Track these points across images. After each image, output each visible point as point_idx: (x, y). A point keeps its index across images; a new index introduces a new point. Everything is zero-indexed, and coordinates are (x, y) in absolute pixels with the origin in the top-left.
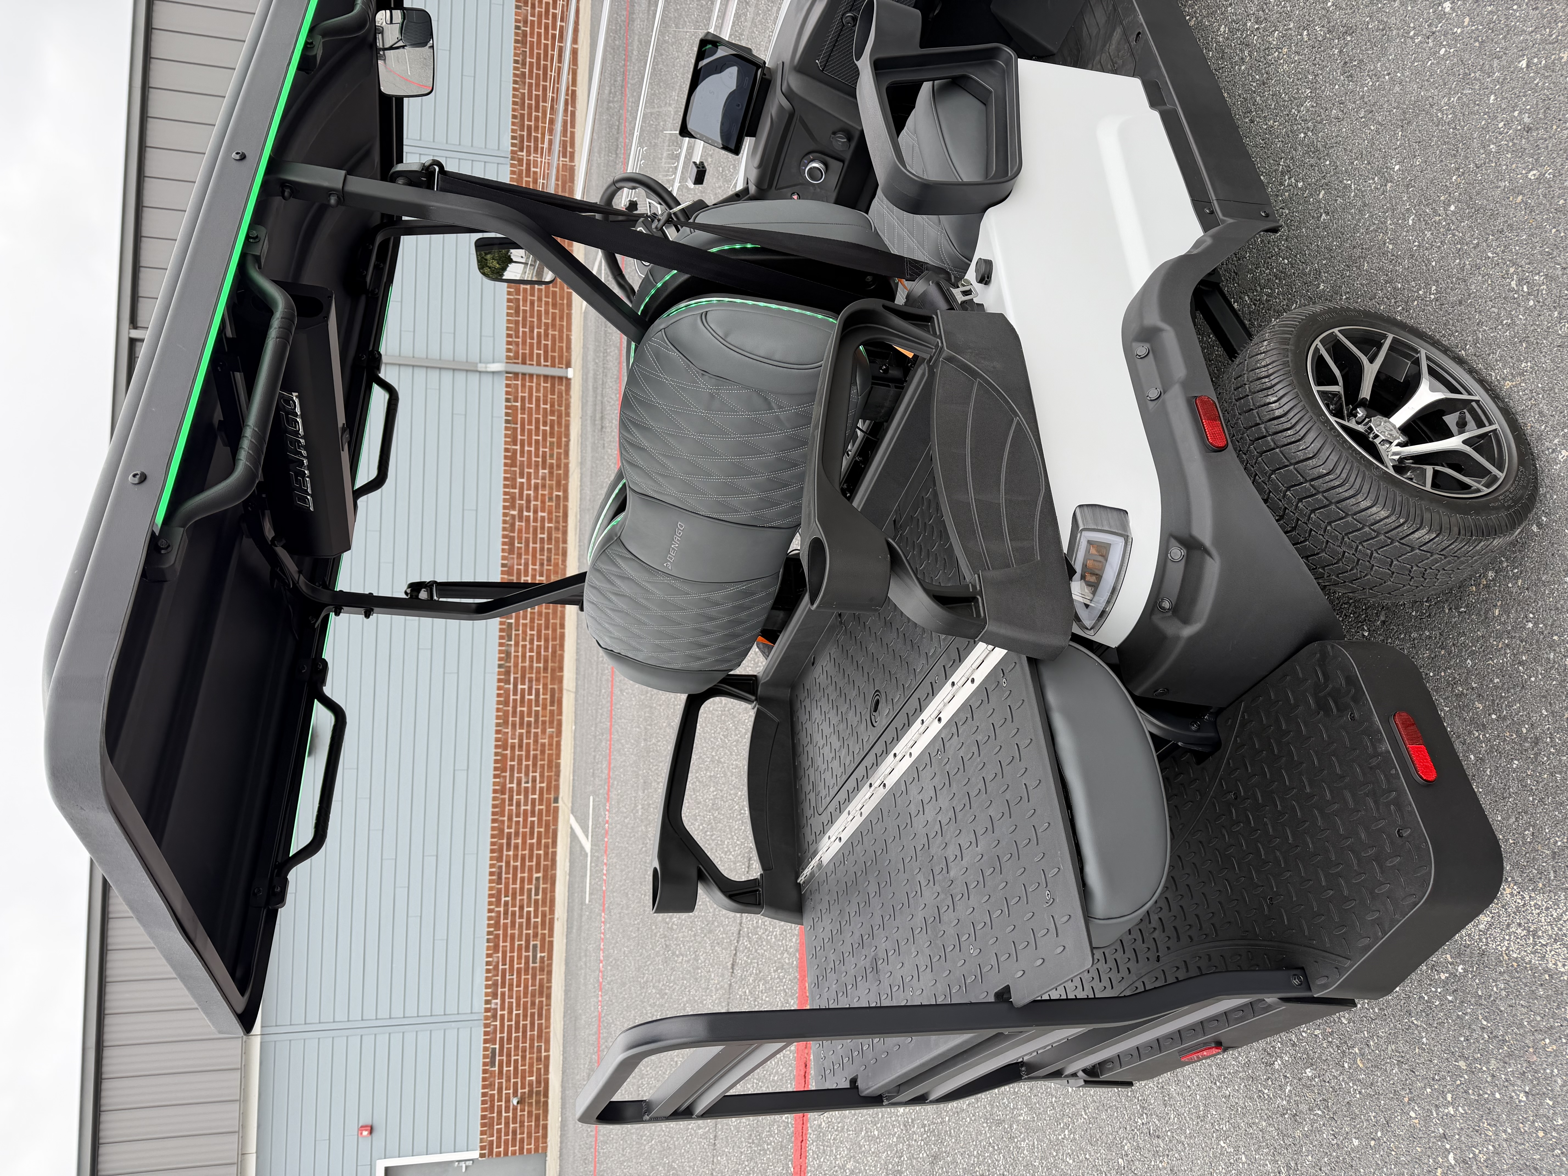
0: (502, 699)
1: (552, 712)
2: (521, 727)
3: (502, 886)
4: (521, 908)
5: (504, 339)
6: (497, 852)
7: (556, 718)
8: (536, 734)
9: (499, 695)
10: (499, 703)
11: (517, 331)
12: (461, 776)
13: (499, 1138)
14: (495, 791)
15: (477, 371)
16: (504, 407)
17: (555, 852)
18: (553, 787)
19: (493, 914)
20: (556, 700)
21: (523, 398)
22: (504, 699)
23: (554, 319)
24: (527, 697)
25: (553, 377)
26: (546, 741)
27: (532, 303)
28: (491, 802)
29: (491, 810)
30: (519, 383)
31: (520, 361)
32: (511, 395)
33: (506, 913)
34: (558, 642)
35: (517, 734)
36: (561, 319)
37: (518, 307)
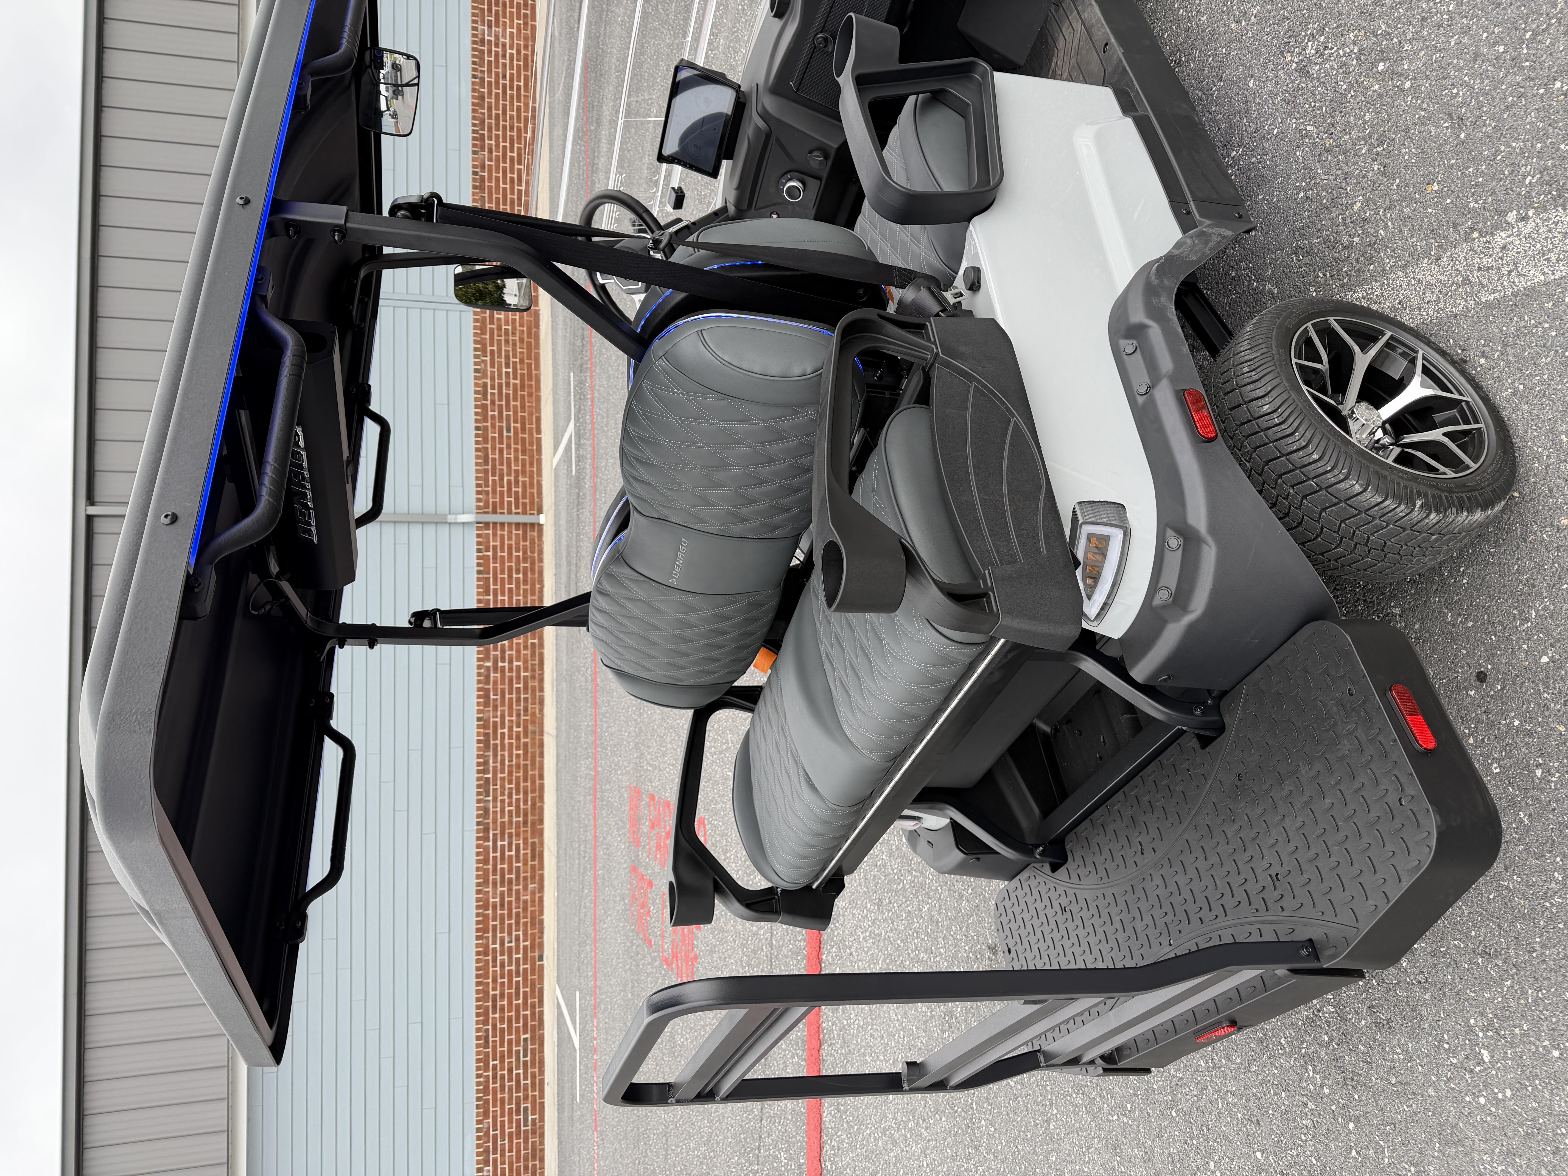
0: (481, 858)
1: (533, 867)
2: (502, 885)
3: (490, 1050)
4: (510, 1071)
5: (474, 489)
6: (483, 1015)
7: (538, 872)
8: (518, 891)
9: (478, 854)
10: (478, 862)
11: (486, 480)
12: (443, 939)
14: (478, 953)
15: (446, 523)
16: (475, 558)
17: (543, 1011)
18: (537, 944)
19: (481, 1080)
20: (537, 854)
21: (495, 547)
22: (483, 858)
23: (524, 465)
24: (507, 853)
25: (525, 524)
26: (528, 897)
27: (501, 451)
28: (474, 965)
29: (475, 972)
30: (490, 532)
31: (490, 510)
32: (483, 545)
33: (495, 1077)
34: (537, 794)
35: (498, 892)
36: (531, 465)
37: (487, 455)
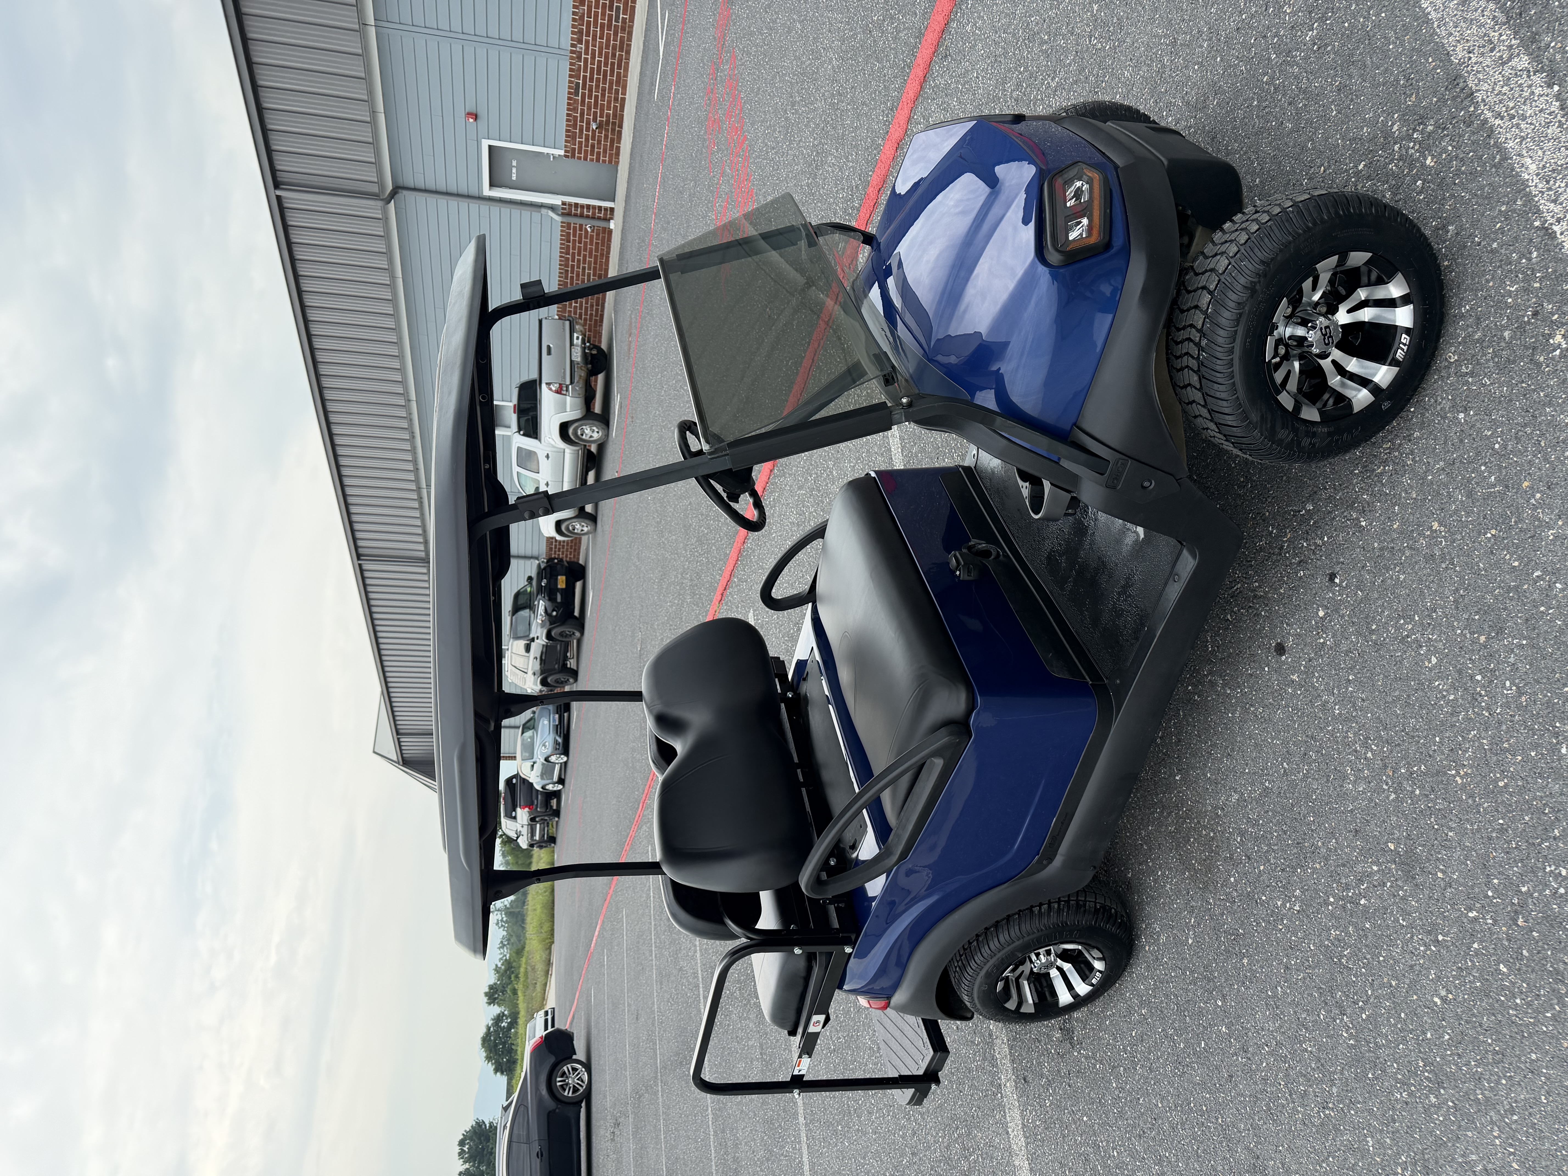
13: (580, 148)
